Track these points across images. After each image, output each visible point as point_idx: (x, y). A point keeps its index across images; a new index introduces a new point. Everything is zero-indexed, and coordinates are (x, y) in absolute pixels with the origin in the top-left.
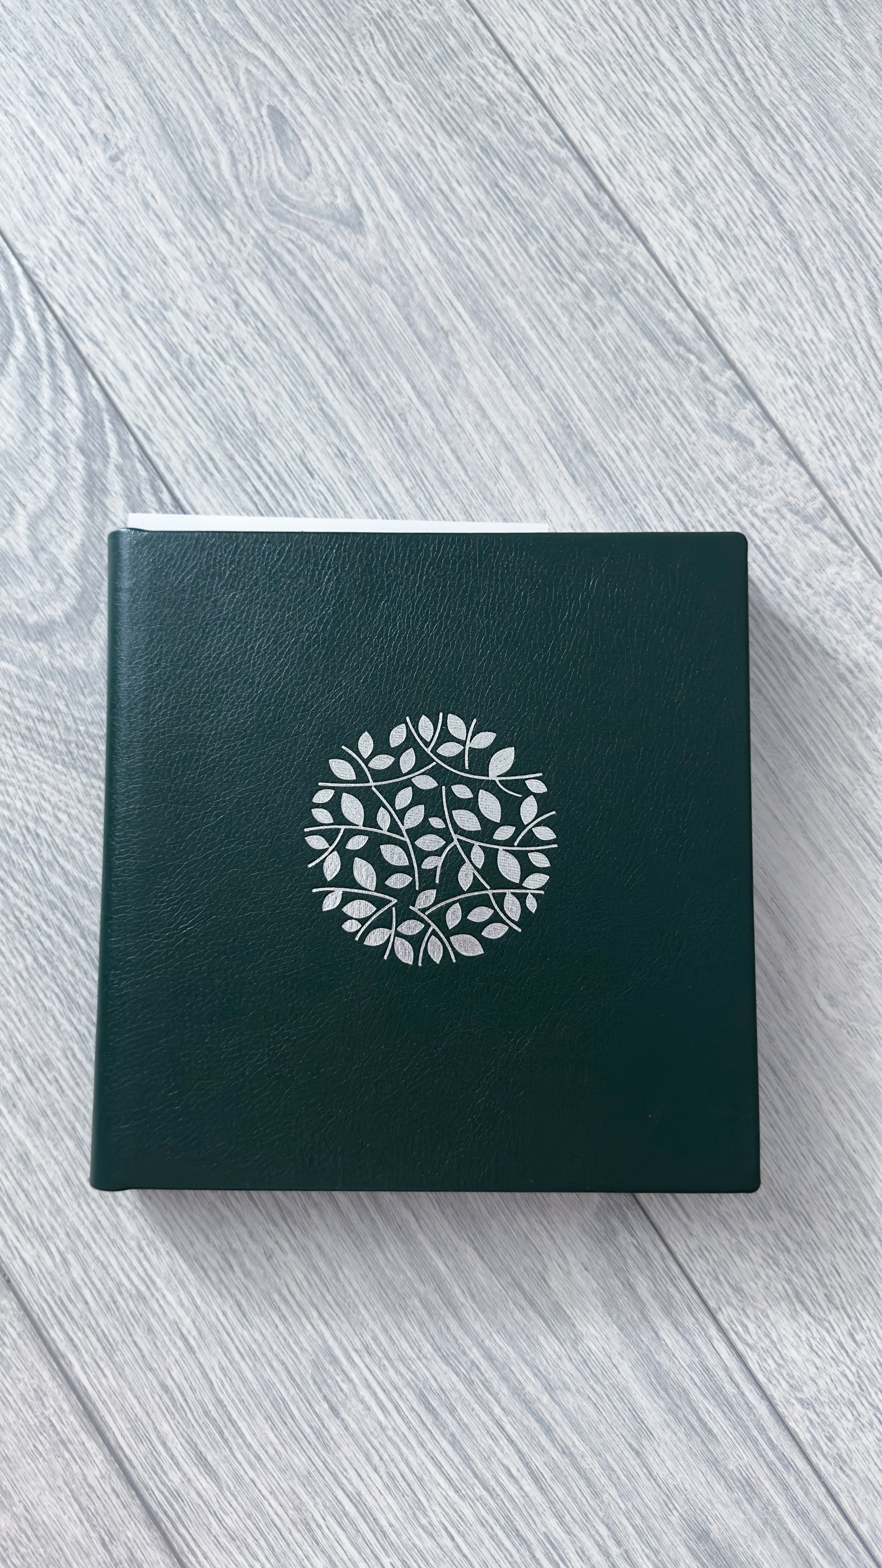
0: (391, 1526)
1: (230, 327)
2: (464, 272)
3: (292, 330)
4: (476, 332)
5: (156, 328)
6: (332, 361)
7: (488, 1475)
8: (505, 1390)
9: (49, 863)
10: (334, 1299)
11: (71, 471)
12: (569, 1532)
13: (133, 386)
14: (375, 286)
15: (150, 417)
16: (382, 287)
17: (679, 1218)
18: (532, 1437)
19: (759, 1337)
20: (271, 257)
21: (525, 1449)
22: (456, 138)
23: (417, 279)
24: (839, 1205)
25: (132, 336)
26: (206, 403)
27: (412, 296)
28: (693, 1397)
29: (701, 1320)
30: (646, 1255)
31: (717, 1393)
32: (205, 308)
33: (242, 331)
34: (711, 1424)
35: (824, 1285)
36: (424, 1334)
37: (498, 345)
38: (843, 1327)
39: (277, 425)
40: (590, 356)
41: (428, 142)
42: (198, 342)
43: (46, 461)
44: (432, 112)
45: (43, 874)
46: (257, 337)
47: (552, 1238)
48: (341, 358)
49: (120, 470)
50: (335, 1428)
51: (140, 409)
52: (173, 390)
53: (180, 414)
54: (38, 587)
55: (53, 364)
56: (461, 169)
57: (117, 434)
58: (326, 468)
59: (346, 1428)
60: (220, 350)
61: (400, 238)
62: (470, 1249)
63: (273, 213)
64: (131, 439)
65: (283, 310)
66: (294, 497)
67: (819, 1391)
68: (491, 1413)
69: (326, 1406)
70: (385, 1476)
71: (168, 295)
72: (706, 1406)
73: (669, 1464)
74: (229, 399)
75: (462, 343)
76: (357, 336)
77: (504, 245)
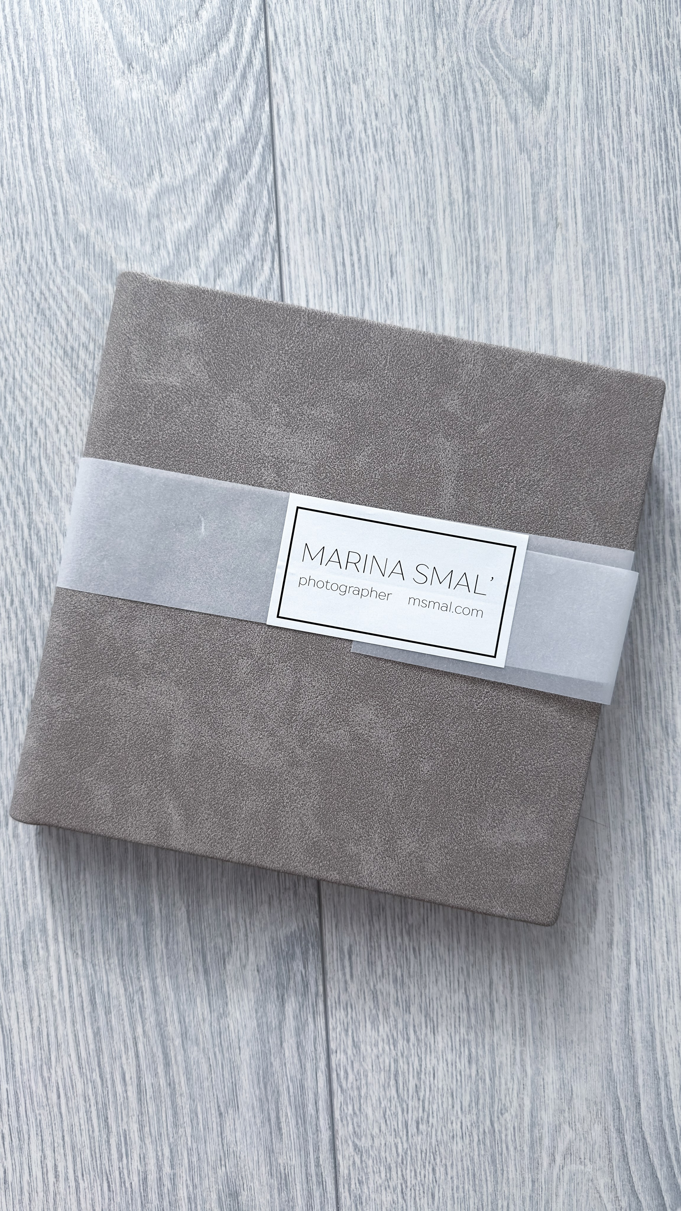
0: (21, 1064)
1: (395, 125)
2: (598, 184)
3: (441, 154)
4: (580, 236)
5: (339, 92)
6: (458, 196)
7: (108, 1069)
8: (152, 1019)
9: (33, 459)
10: (68, 889)
11: (212, 168)
12: (142, 1139)
13: (296, 129)
14: (525, 156)
15: (295, 160)
16: (529, 159)
17: (344, 974)
18: (154, 1062)
19: (352, 1087)
20: (458, 87)
21: (143, 1067)
22: (655, 73)
23: (560, 169)
24: (463, 1030)
25: (316, 88)
26: (344, 174)
27: (548, 180)
28: (281, 1099)
29: (318, 1052)
30: (306, 985)
31: (300, 1108)
32: (385, 99)
33: (402, 133)
34: (283, 1125)
35: (419, 1079)
36: (118, 949)
37: (591, 256)
38: (415, 1113)
39: (388, 221)
40: (656, 306)
41: (631, 63)
42: (364, 123)
43: (198, 150)
44: (649, 42)
45: (25, 464)
46: (411, 144)
47: (247, 935)
48: (466, 197)
49: (250, 189)
50: (19, 976)
51: (291, 150)
52: (324, 149)
53: (318, 171)
54: (138, 244)
55: (244, 76)
56: (644, 99)
57: (263, 158)
58: (406, 276)
59: (27, 981)
60: (378, 137)
61: (566, 128)
62: (184, 909)
63: (479, 52)
64: (272, 168)
65: (443, 135)
66: (369, 284)
67: (372, 1146)
68: (134, 1029)
69: (21, 958)
70: (35, 1029)
71: (361, 72)
72: (288, 1112)
73: (238, 1134)
74: (362, 180)
75: (565, 239)
76: (488, 187)
77: (642, 180)
